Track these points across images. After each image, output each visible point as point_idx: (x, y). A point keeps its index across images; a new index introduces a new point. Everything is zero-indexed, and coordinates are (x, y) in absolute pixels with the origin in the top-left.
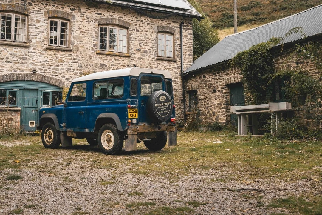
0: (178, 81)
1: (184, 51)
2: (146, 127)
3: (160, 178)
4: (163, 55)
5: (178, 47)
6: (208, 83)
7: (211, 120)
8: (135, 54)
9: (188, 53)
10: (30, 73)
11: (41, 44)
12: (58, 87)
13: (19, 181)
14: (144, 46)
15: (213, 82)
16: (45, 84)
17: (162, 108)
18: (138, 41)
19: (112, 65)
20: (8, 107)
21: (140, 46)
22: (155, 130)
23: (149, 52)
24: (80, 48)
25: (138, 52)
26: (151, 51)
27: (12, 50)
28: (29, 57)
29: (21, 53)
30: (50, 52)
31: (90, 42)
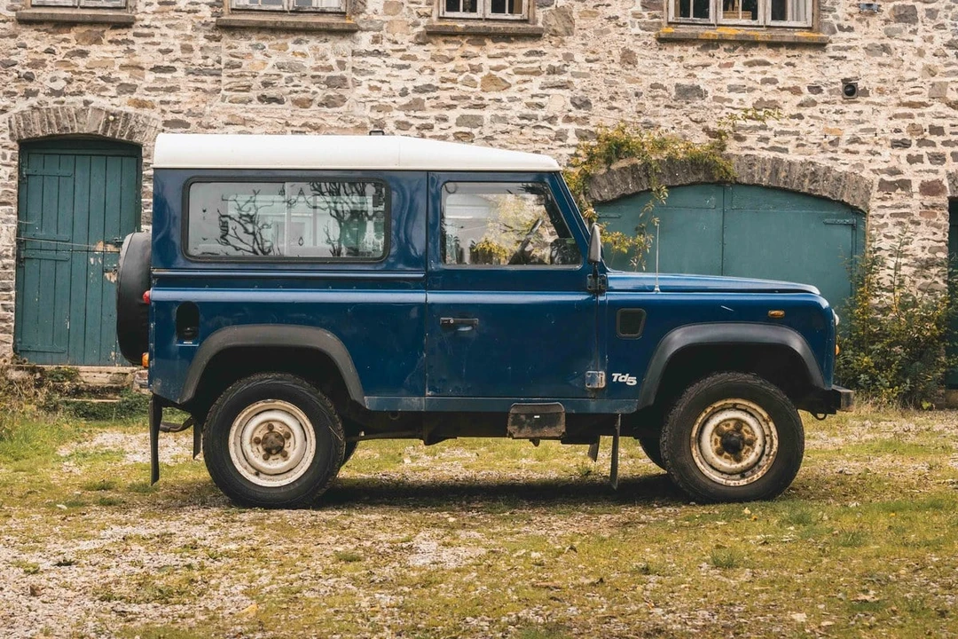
8: (850, 29)
11: (406, 15)
19: (732, 89)
23: (924, 14)
24: (578, 22)
25: (869, 18)
26: (938, 11)
27: (284, 47)
28: (354, 75)
29: (323, 57)
30: (445, 48)
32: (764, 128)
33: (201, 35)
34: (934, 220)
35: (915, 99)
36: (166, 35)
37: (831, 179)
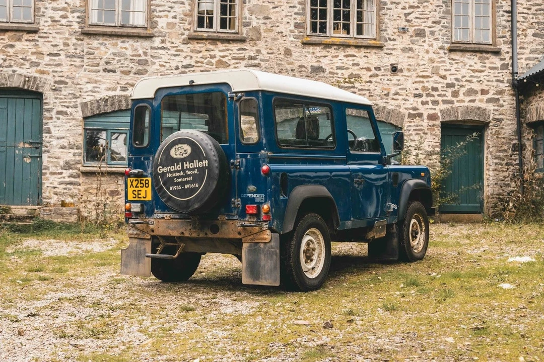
0: (505, 99)
1: (520, 27)
4: (466, 39)
5: (504, 18)
8: (394, 40)
9: (530, 32)
11: (178, 30)
14: (416, 20)
18: (402, 9)
19: (338, 68)
21: (408, 21)
23: (429, 33)
24: (263, 34)
25: (403, 35)
26: (435, 32)
27: (116, 44)
28: (151, 59)
29: (136, 50)
30: (197, 46)
31: (286, 18)
32: (353, 87)
33: (74, 37)
34: (434, 132)
35: (424, 74)
36: (55, 37)
37: (385, 112)
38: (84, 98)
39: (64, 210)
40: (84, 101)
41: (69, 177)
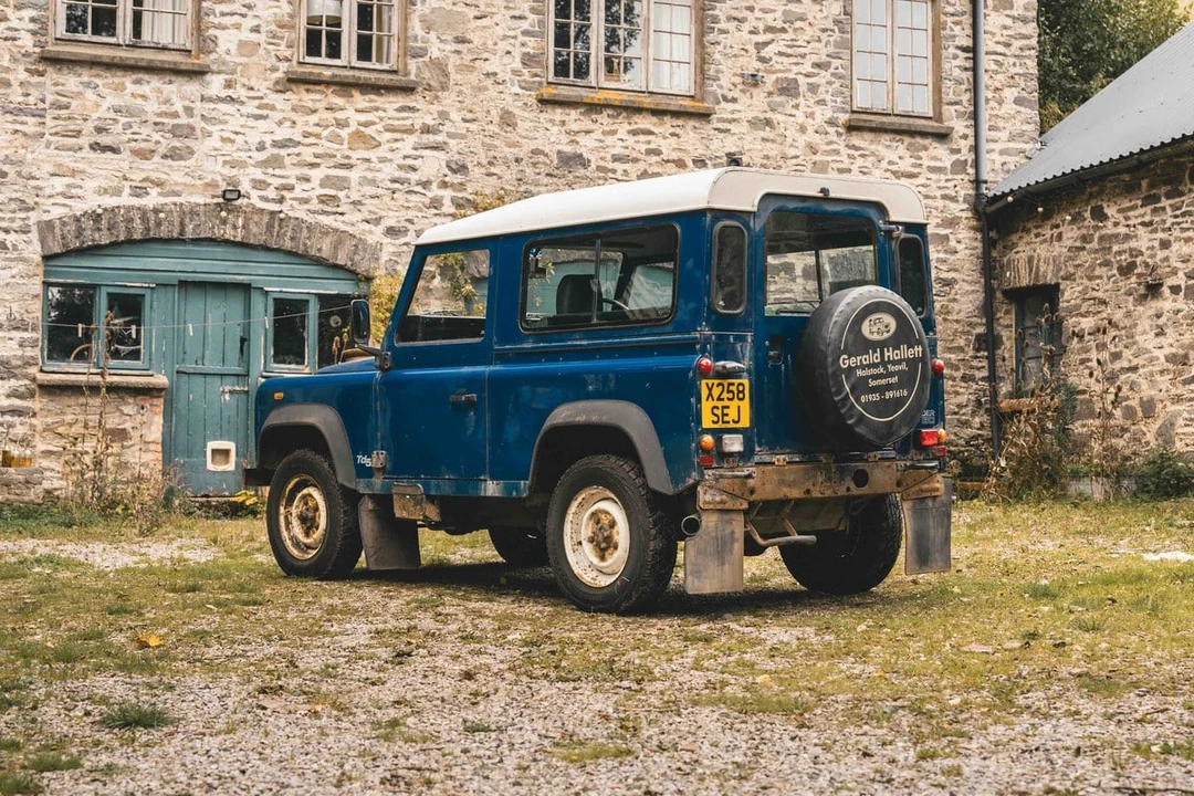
0: (960, 236)
1: (989, 83)
2: (793, 473)
3: (865, 734)
4: (881, 104)
5: (957, 62)
6: (1115, 248)
7: (1136, 440)
8: (734, 100)
9: (1010, 94)
10: (209, 201)
11: (263, 58)
12: (349, 271)
13: (160, 734)
14: (780, 59)
15: (1144, 241)
16: (281, 258)
17: (875, 377)
18: (751, 32)
19: (616, 159)
20: (102, 375)
21: (763, 60)
22: (842, 492)
23: (805, 88)
24: (454, 77)
25: (752, 89)
26: (819, 86)
27: (120, 87)
28: (203, 124)
29: (167, 101)
30: (308, 98)
31: (505, 42)
33: (21, 68)
38: (45, 211)
39: (10, 474)
40: (46, 217)
41: (8, 396)
